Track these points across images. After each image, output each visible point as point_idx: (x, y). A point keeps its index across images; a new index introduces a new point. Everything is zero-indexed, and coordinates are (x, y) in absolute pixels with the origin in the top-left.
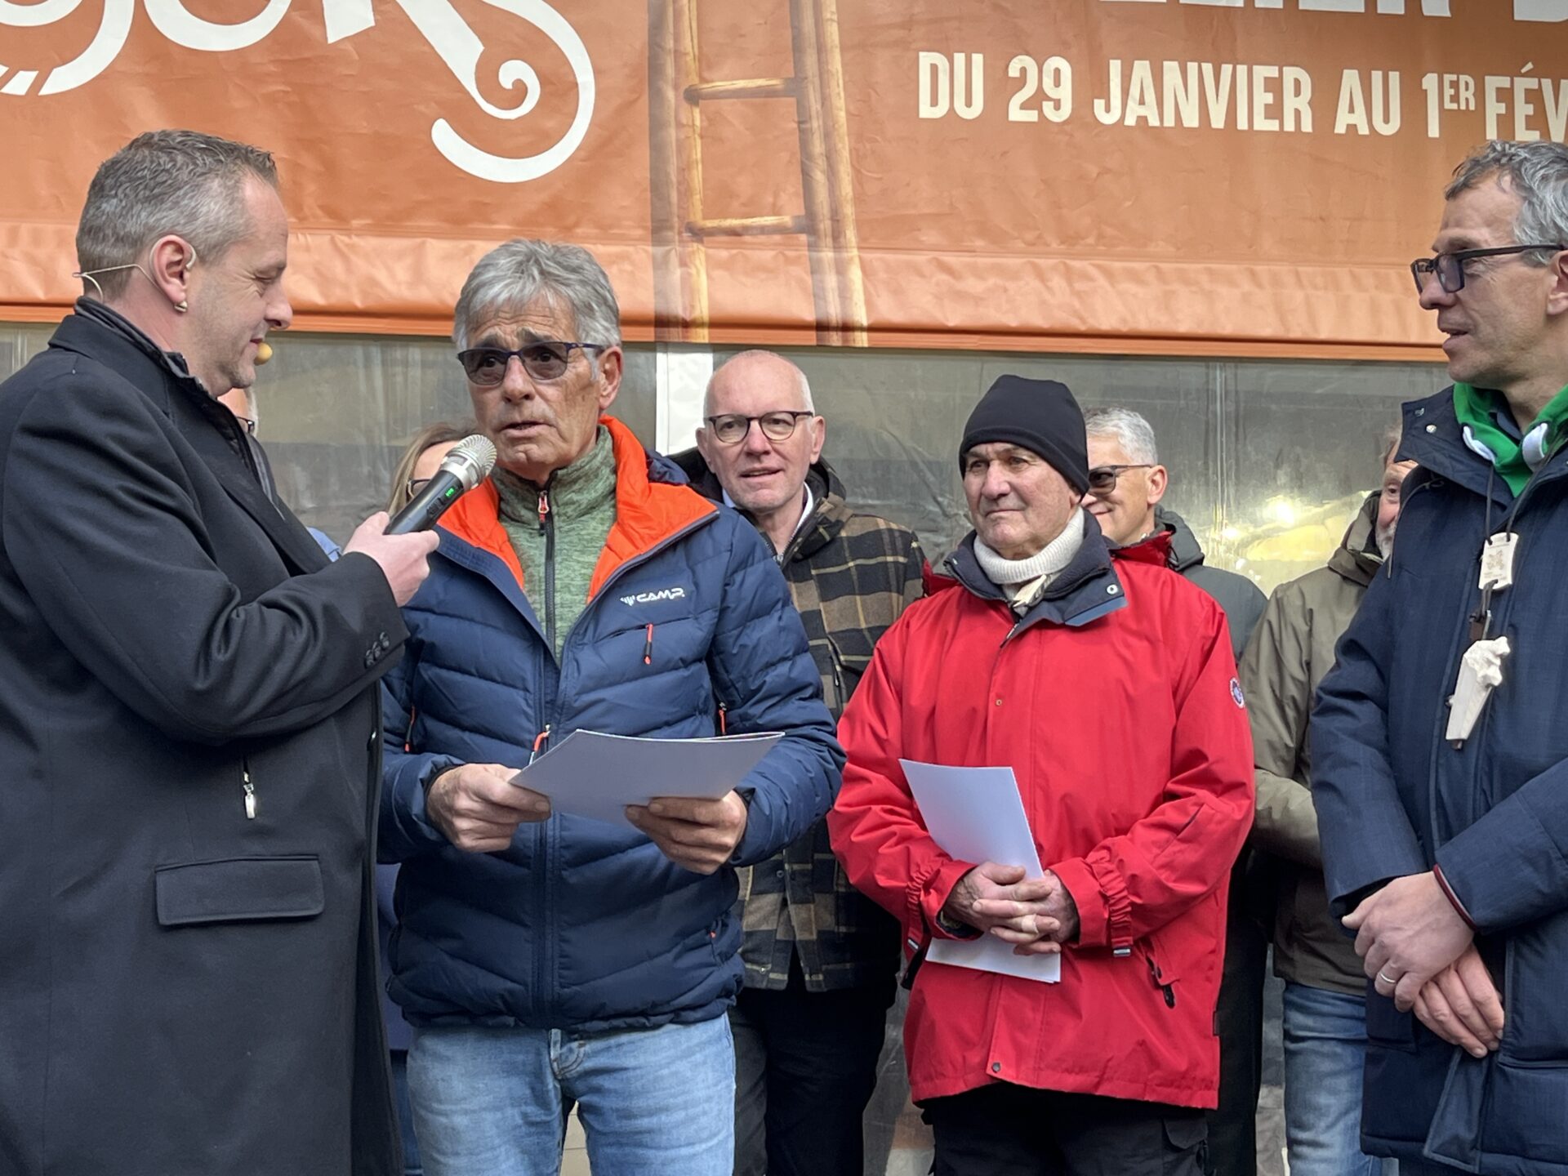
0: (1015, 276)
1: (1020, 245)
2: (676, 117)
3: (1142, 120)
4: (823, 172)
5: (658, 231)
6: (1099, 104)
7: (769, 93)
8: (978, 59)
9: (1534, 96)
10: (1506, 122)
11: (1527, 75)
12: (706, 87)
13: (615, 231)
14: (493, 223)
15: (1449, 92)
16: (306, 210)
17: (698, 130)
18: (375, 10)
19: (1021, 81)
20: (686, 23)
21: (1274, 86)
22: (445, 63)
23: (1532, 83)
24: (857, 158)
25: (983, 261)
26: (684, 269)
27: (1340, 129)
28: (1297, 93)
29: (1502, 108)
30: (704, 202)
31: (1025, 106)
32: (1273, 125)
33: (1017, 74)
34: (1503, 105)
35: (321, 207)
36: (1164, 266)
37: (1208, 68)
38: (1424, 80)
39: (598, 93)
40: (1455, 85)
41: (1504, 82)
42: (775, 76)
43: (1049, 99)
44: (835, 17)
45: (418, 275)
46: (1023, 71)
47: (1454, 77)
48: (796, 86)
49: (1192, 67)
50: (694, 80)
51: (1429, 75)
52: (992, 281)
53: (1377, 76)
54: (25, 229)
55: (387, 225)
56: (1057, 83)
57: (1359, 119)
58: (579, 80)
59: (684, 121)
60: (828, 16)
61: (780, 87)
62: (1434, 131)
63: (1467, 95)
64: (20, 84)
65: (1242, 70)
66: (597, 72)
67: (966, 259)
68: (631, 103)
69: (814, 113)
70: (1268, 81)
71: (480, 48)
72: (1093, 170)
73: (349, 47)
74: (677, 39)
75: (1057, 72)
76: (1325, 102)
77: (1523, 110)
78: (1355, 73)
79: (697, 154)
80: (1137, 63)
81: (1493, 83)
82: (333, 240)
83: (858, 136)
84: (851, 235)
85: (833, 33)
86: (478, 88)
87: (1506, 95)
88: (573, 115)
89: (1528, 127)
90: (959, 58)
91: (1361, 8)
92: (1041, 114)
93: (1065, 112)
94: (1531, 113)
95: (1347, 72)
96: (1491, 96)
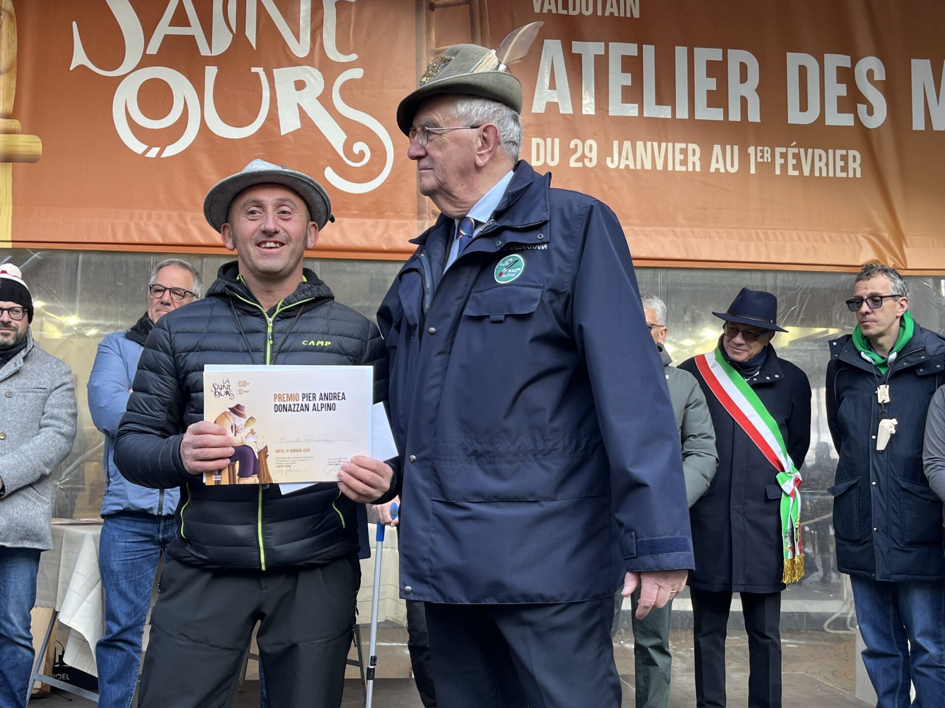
3: (627, 166)
5: (419, 213)
6: (609, 160)
8: (557, 141)
9: (797, 156)
10: (784, 167)
11: (794, 147)
13: (401, 214)
14: (351, 210)
15: (759, 154)
18: (301, 121)
19: (575, 150)
21: (684, 152)
22: (330, 143)
23: (796, 150)
27: (712, 170)
28: (694, 155)
29: (782, 161)
31: (577, 161)
32: (684, 169)
33: (574, 147)
34: (783, 160)
36: (635, 228)
37: (655, 144)
38: (749, 149)
39: (395, 154)
40: (762, 151)
41: (784, 150)
43: (587, 158)
46: (576, 146)
47: (762, 148)
49: (649, 144)
51: (751, 147)
53: (728, 147)
54: (154, 214)
56: (591, 151)
57: (720, 166)
58: (387, 150)
62: (753, 171)
63: (768, 156)
64: (153, 153)
65: (670, 145)
66: (395, 146)
70: (681, 149)
71: (345, 137)
72: (606, 188)
73: (290, 137)
75: (591, 146)
76: (706, 159)
77: (792, 162)
78: (719, 146)
80: (625, 142)
81: (779, 150)
86: (344, 153)
87: (784, 156)
88: (384, 165)
89: (794, 169)
90: (549, 140)
91: (722, 119)
92: (584, 164)
93: (594, 162)
94: (795, 163)
95: (715, 146)
96: (777, 156)
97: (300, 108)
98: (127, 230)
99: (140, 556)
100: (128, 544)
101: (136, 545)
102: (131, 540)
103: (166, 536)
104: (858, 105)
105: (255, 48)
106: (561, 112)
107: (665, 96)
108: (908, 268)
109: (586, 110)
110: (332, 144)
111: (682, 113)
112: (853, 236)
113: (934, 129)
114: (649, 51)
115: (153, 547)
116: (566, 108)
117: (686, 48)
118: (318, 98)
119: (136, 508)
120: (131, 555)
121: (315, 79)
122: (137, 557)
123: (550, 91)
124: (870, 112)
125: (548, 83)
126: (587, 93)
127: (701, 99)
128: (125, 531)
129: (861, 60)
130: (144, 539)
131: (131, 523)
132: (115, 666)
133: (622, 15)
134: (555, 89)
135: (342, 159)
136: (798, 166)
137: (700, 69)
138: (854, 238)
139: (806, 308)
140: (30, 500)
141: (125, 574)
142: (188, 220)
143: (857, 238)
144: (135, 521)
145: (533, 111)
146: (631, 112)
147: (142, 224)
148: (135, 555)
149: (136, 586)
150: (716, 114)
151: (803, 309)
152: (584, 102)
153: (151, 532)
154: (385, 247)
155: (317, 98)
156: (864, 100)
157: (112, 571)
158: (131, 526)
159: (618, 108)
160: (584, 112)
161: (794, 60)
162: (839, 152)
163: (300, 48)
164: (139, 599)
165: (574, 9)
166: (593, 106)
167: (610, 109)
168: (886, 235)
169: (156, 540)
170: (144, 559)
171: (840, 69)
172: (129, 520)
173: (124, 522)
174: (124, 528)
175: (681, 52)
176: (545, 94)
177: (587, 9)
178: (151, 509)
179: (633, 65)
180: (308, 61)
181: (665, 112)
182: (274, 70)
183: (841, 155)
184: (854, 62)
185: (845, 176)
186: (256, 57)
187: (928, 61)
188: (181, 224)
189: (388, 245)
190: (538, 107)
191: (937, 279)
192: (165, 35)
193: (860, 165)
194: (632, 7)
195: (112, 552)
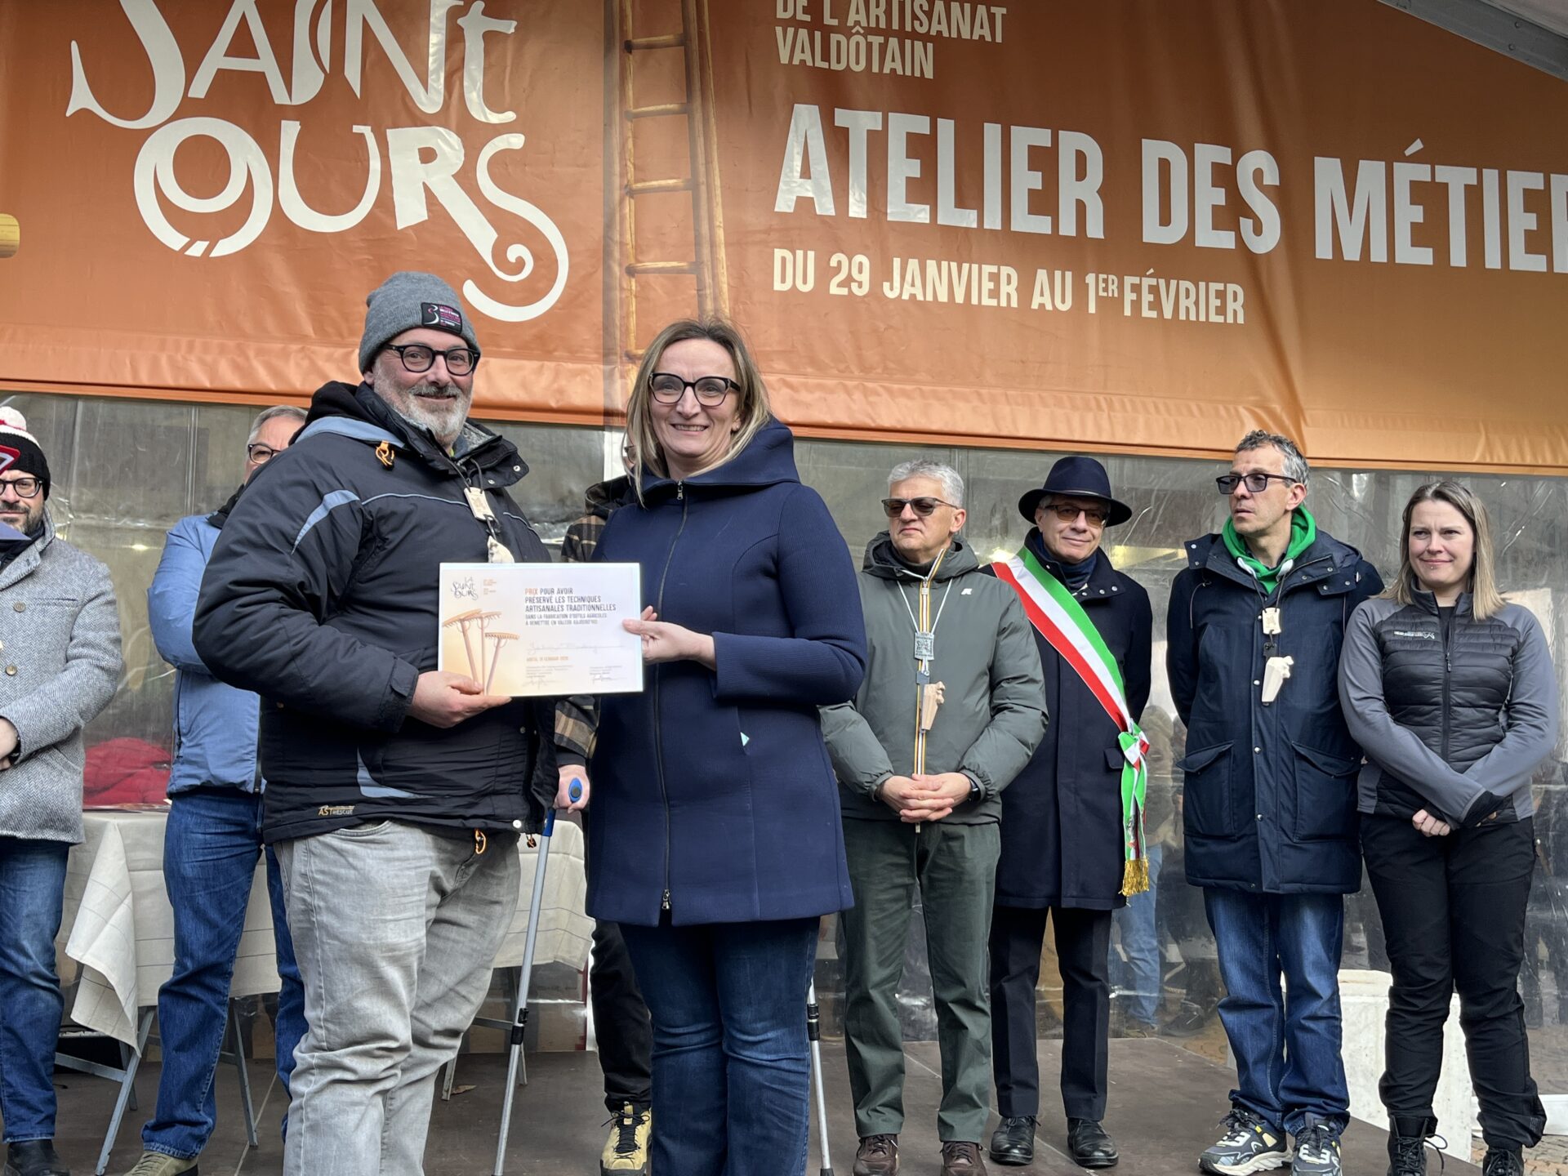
0: (831, 391)
1: (835, 372)
2: (620, 285)
3: (913, 296)
5: (607, 355)
6: (886, 285)
7: (679, 271)
8: (811, 254)
9: (1154, 290)
10: (1137, 305)
11: (1151, 276)
12: (640, 266)
13: (579, 355)
14: (503, 347)
15: (1101, 285)
17: (634, 293)
18: (429, 210)
19: (838, 269)
20: (628, 225)
21: (995, 278)
22: (471, 244)
23: (1153, 282)
24: (735, 315)
25: (811, 381)
26: (623, 380)
27: (1035, 306)
28: (1009, 283)
29: (1134, 296)
30: (636, 338)
31: (840, 285)
32: (993, 302)
33: (835, 265)
36: (924, 388)
37: (954, 265)
38: (1087, 277)
39: (571, 267)
40: (1105, 281)
41: (1136, 280)
42: (683, 260)
43: (855, 281)
44: (722, 225)
46: (839, 263)
47: (1105, 276)
48: (697, 267)
49: (944, 264)
50: (632, 261)
51: (1090, 275)
52: (817, 394)
53: (1058, 274)
54: (198, 342)
56: (860, 271)
57: (1046, 300)
58: (559, 258)
59: (625, 286)
60: (718, 224)
61: (686, 268)
62: (1092, 309)
63: (1113, 287)
64: (198, 249)
65: (975, 267)
66: (571, 255)
67: (802, 380)
68: (591, 274)
69: (707, 285)
70: (990, 274)
71: (495, 236)
72: (882, 326)
73: (411, 232)
74: (622, 234)
75: (861, 264)
76: (1026, 288)
77: (1147, 298)
78: (1045, 271)
79: (633, 308)
80: (910, 260)
81: (1129, 280)
83: (735, 300)
85: (720, 234)
86: (494, 261)
87: (1136, 289)
88: (554, 280)
89: (1150, 309)
90: (800, 253)
91: (1049, 231)
92: (850, 290)
93: (866, 289)
94: (1152, 300)
95: (1039, 271)
96: (1127, 288)
97: (427, 190)
98: (155, 365)
99: (228, 854)
100: (208, 836)
102: (213, 831)
104: (1241, 218)
105: (359, 96)
106: (818, 212)
107: (969, 194)
109: (853, 211)
110: (475, 245)
111: (993, 222)
112: (1231, 407)
113: (1345, 259)
114: (946, 128)
115: (248, 841)
116: (826, 206)
117: (999, 126)
118: (455, 176)
119: (220, 782)
120: (213, 854)
121: (451, 146)
122: (222, 856)
123: (802, 180)
124: (1258, 230)
125: (799, 169)
126: (856, 186)
127: (1020, 202)
128: (204, 816)
129: (1247, 156)
130: (233, 829)
131: (214, 805)
132: (188, 1024)
133: (908, 73)
134: (810, 178)
135: (490, 268)
136: (1156, 305)
137: (1020, 158)
138: (1232, 411)
139: (1165, 509)
140: (54, 768)
142: (252, 353)
143: (1237, 411)
144: (219, 801)
145: (776, 210)
146: (919, 216)
147: (179, 357)
148: (219, 853)
149: (223, 899)
150: (1041, 225)
151: (1161, 512)
152: (851, 200)
153: (243, 819)
154: (553, 404)
155: (453, 176)
156: (1248, 213)
158: (213, 810)
159: (902, 210)
160: (851, 214)
161: (1153, 150)
162: (1214, 287)
163: (429, 100)
164: (225, 922)
165: (839, 61)
166: (865, 207)
167: (889, 211)
168: (1277, 408)
169: (252, 830)
170: (233, 859)
171: (1217, 167)
172: (211, 800)
173: (203, 803)
175: (992, 133)
176: (794, 185)
177: (857, 63)
178: (244, 783)
179: (922, 147)
180: (440, 119)
181: (967, 219)
182: (389, 132)
183: (1216, 291)
184: (1236, 158)
185: (1222, 321)
186: (361, 110)
187: (1338, 161)
188: (240, 360)
189: (558, 401)
190: (785, 203)
191: (1347, 473)
192: (219, 70)
193: (1243, 306)
194: (923, 62)
195: (184, 848)
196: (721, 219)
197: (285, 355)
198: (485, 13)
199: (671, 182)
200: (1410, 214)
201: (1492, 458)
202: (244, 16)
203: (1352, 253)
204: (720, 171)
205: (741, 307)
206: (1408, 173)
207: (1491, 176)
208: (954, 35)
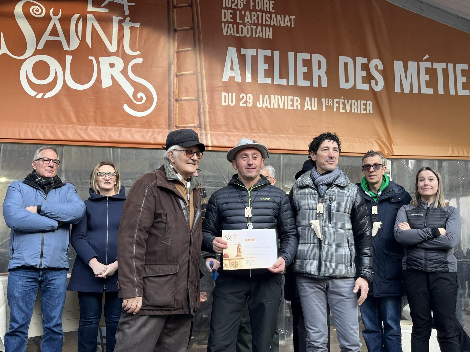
0: (241, 136)
1: (242, 130)
2: (173, 105)
3: (266, 106)
4: (203, 116)
5: (169, 126)
6: (258, 103)
7: (192, 100)
8: (234, 94)
9: (344, 103)
10: (338, 108)
12: (179, 98)
13: (161, 127)
14: (136, 125)
15: (327, 102)
16: (98, 122)
17: (178, 107)
18: (113, 82)
20: (176, 86)
21: (293, 100)
23: (343, 100)
24: (210, 113)
25: (234, 134)
27: (305, 109)
28: (297, 102)
29: (337, 105)
30: (179, 121)
31: (243, 103)
32: (292, 108)
33: (242, 97)
35: (100, 121)
36: (271, 135)
37: (279, 97)
38: (322, 100)
39: (158, 99)
40: (328, 101)
41: (338, 100)
42: (193, 97)
43: (248, 102)
44: (206, 85)
45: (120, 135)
46: (243, 96)
47: (328, 99)
48: (198, 98)
49: (276, 96)
50: (177, 97)
52: (236, 138)
53: (313, 99)
54: (40, 125)
55: (114, 124)
56: (250, 99)
57: (309, 107)
58: (154, 97)
59: (175, 105)
60: (204, 85)
61: (194, 99)
62: (324, 110)
63: (330, 103)
64: (40, 96)
65: (286, 97)
66: (158, 95)
67: (232, 133)
68: (164, 101)
69: (201, 104)
70: (291, 99)
71: (134, 90)
72: (257, 116)
73: (107, 89)
74: (174, 89)
75: (250, 97)
76: (302, 104)
77: (341, 106)
79: (178, 112)
80: (266, 95)
81: (335, 100)
82: (103, 128)
83: (210, 108)
84: (208, 128)
85: (205, 88)
86: (133, 98)
87: (338, 103)
88: (152, 103)
89: (342, 109)
90: (230, 94)
91: (309, 85)
92: (246, 105)
93: (251, 105)
94: (343, 106)
95: (307, 98)
96: (335, 103)
97: (112, 76)
98: (26, 132)
99: (29, 289)
100: (23, 283)
101: (27, 283)
102: (25, 281)
103: (42, 278)
104: (371, 80)
105: (90, 47)
106: (236, 81)
107: (284, 74)
108: (394, 155)
109: (247, 80)
110: (127, 93)
111: (292, 82)
113: (405, 92)
114: (276, 54)
115: (35, 284)
116: (238, 79)
117: (293, 53)
118: (121, 72)
119: (28, 264)
120: (25, 288)
121: (119, 62)
122: (28, 289)
123: (231, 71)
124: (376, 84)
125: (230, 67)
126: (248, 72)
127: (300, 76)
128: (22, 276)
129: (372, 61)
130: (31, 280)
131: (25, 273)
132: (15, 345)
133: (264, 37)
134: (233, 70)
135: (132, 100)
136: (344, 108)
137: (300, 63)
138: (370, 141)
139: (349, 172)
141: (22, 298)
142: (56, 128)
143: (371, 141)
144: (27, 271)
145: (223, 80)
146: (268, 81)
147: (34, 129)
148: (27, 288)
149: (27, 304)
150: (307, 83)
152: (247, 77)
153: (35, 277)
154: (152, 142)
156: (373, 78)
157: (15, 297)
158: (25, 274)
159: (262, 80)
160: (247, 81)
161: (342, 59)
162: (363, 102)
163: (113, 48)
164: (28, 311)
165: (242, 34)
166: (251, 79)
167: (258, 80)
168: (384, 140)
169: (38, 280)
170: (31, 290)
171: (363, 64)
172: (24, 271)
173: (22, 272)
174: (21, 275)
175: (291, 55)
176: (228, 72)
177: (248, 34)
178: (36, 265)
179: (269, 60)
180: (116, 54)
181: (284, 82)
182: (101, 59)
183: (364, 103)
184: (369, 61)
185: (366, 113)
186: (91, 51)
187: (402, 62)
188: (53, 130)
189: (153, 141)
190: (225, 78)
191: (407, 160)
192: (47, 40)
193: (372, 108)
194: (269, 34)
195: (15, 287)
196: (205, 83)
197: (67, 128)
198: (130, 21)
199: (189, 72)
200: (425, 78)
201: (454, 154)
202: (55, 23)
203: (407, 90)
204: (205, 69)
205: (212, 111)
206: (424, 65)
207: (451, 66)
208: (279, 25)
